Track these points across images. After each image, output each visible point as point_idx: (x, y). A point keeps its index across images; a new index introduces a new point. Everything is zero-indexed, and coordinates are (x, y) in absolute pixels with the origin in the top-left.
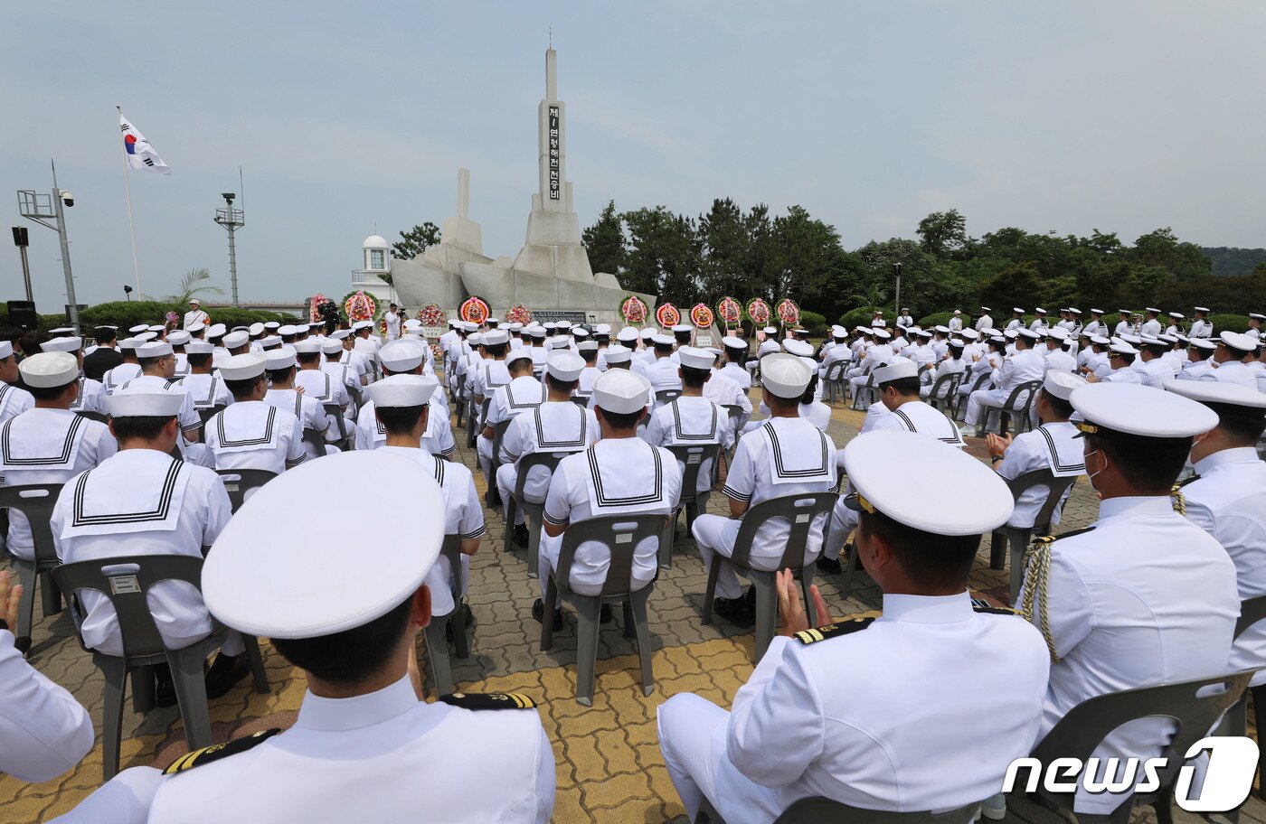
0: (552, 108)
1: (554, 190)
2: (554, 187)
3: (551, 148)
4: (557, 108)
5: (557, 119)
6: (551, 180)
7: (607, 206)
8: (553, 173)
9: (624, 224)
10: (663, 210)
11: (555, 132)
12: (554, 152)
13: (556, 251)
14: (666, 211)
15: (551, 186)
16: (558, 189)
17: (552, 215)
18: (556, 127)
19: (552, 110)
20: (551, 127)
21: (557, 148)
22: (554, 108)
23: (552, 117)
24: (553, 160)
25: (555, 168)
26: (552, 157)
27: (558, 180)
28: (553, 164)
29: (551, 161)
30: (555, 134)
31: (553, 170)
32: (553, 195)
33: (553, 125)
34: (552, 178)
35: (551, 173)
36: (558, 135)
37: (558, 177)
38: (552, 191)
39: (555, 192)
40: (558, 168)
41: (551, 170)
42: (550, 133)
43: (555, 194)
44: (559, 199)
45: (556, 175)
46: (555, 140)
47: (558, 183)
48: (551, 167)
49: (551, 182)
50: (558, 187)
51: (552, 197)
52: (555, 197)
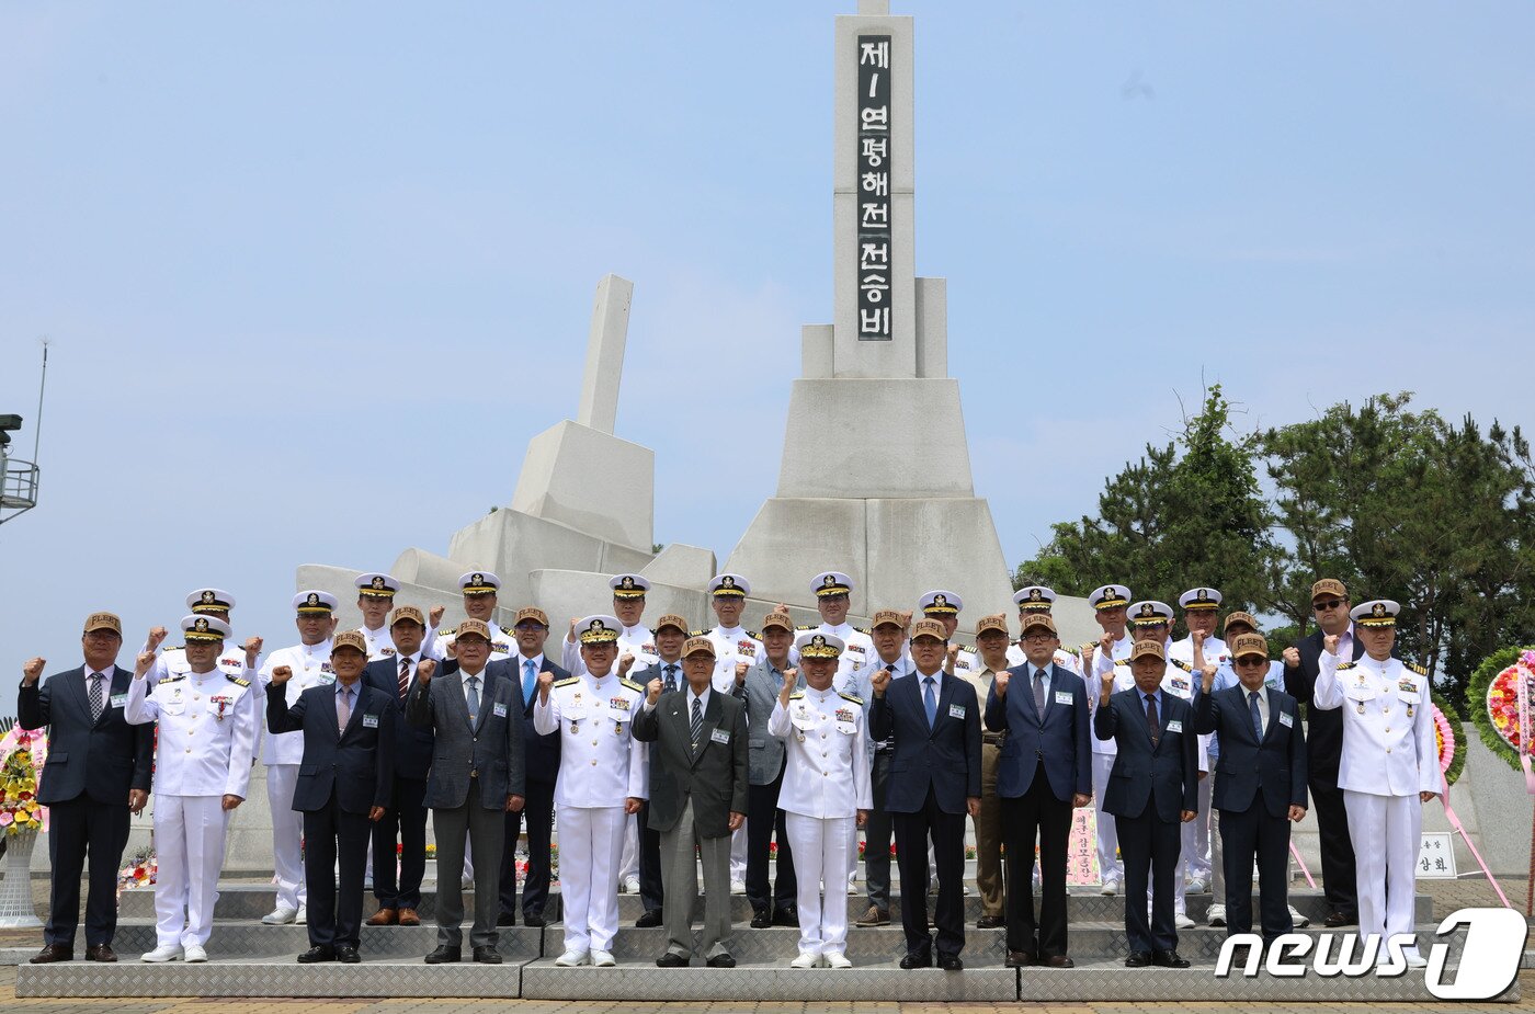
0: (870, 39)
1: (871, 308)
2: (875, 295)
3: (863, 166)
4: (887, 39)
5: (886, 75)
6: (862, 274)
7: (1198, 409)
8: (870, 249)
9: (1260, 468)
10: (1403, 410)
11: (879, 116)
12: (874, 182)
13: (874, 516)
14: (1415, 409)
15: (862, 294)
16: (887, 300)
17: (864, 392)
18: (884, 98)
19: (868, 47)
20: (864, 101)
21: (886, 166)
22: (877, 40)
23: (866, 71)
24: (870, 208)
25: (876, 234)
26: (864, 196)
27: (887, 274)
28: (870, 220)
29: (861, 212)
30: (879, 122)
31: (869, 241)
32: (869, 325)
33: (873, 94)
34: (865, 266)
35: (861, 251)
36: (888, 123)
37: (889, 263)
38: (864, 312)
39: (878, 312)
40: (888, 231)
41: (862, 242)
42: (861, 122)
43: (876, 319)
44: (889, 336)
45: (879, 257)
46: (879, 141)
47: (888, 282)
48: (861, 230)
49: (861, 282)
50: (887, 296)
51: (865, 329)
52: (877, 329)
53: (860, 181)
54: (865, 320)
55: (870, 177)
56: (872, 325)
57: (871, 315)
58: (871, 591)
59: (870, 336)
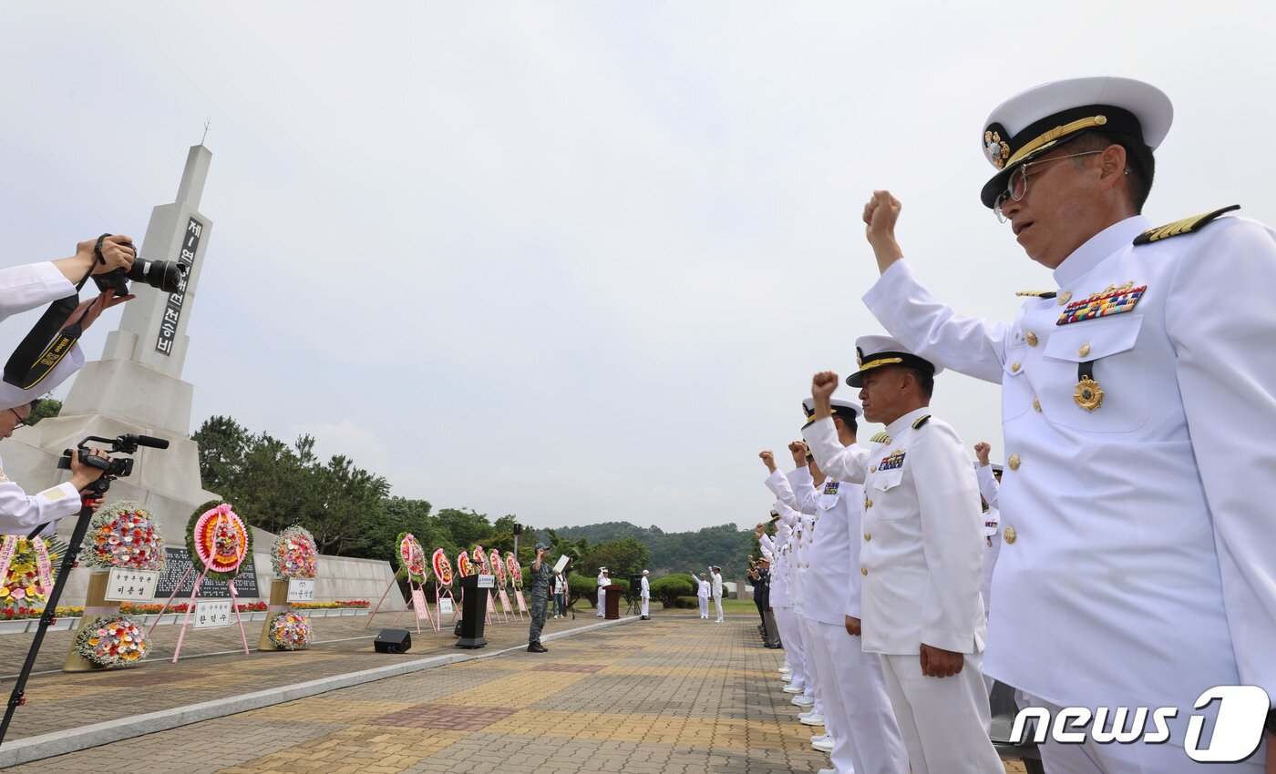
0: (195, 221)
1: (164, 339)
2: (167, 333)
4: (201, 225)
5: (197, 240)
6: (165, 322)
8: (171, 311)
11: (188, 254)
12: (181, 284)
15: (162, 331)
16: (171, 338)
17: (155, 377)
18: (193, 249)
19: (193, 224)
20: (185, 246)
21: (187, 279)
22: (198, 223)
23: (189, 234)
24: (176, 293)
25: (175, 306)
27: (175, 326)
28: (174, 299)
31: (171, 308)
32: (162, 346)
33: (190, 245)
34: (166, 318)
35: (167, 311)
36: (192, 261)
37: (177, 322)
38: (161, 339)
39: (167, 341)
40: (180, 307)
41: (168, 307)
42: (182, 254)
43: (165, 344)
44: (169, 354)
45: (174, 317)
47: (175, 330)
48: (169, 301)
49: (163, 325)
50: (172, 335)
51: (159, 347)
52: (164, 349)
54: (160, 343)
56: (163, 346)
57: (163, 342)
59: (161, 351)
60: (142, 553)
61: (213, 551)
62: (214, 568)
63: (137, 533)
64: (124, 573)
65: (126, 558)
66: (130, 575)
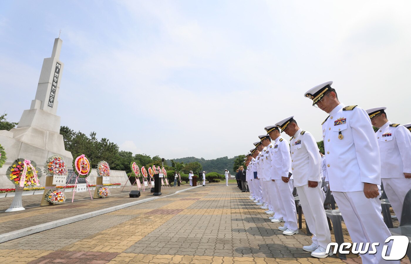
0: (58, 63)
2: (51, 100)
3: (54, 81)
4: (60, 65)
5: (59, 70)
6: (50, 97)
11: (56, 74)
12: (55, 84)
13: (48, 134)
16: (53, 102)
17: (48, 114)
18: (58, 73)
20: (56, 72)
21: (57, 82)
23: (57, 68)
24: (54, 87)
26: (53, 85)
27: (54, 98)
28: (53, 89)
29: (52, 87)
30: (57, 76)
31: (52, 92)
34: (51, 95)
35: (51, 93)
37: (54, 96)
39: (51, 103)
40: (55, 92)
41: (51, 92)
42: (55, 74)
43: (51, 104)
44: (52, 107)
45: (53, 95)
46: (56, 78)
47: (54, 99)
48: (51, 90)
50: (53, 101)
52: (51, 105)
53: (53, 83)
54: (49, 103)
55: (54, 83)
56: (50, 105)
57: (50, 103)
58: (46, 146)
59: (50, 106)
60: (62, 170)
61: (81, 169)
62: (81, 174)
63: (60, 164)
64: (57, 176)
65: (58, 172)
66: (59, 177)
